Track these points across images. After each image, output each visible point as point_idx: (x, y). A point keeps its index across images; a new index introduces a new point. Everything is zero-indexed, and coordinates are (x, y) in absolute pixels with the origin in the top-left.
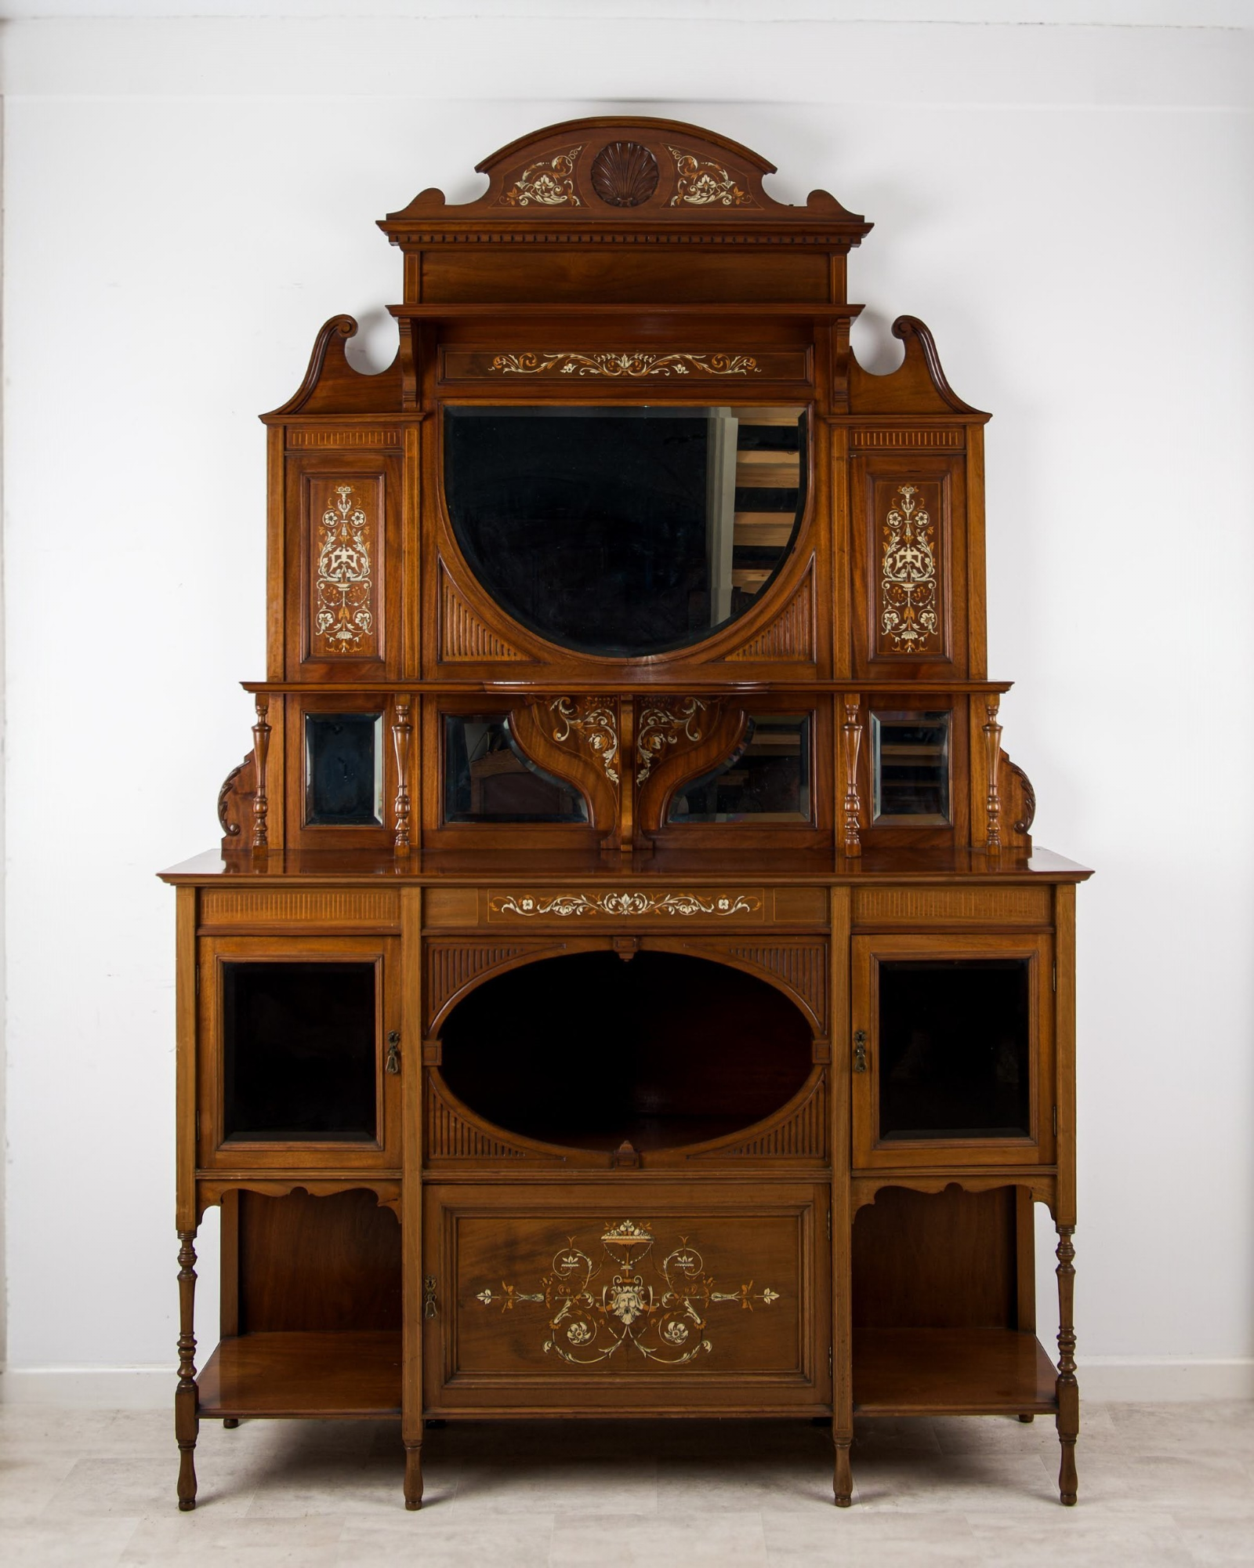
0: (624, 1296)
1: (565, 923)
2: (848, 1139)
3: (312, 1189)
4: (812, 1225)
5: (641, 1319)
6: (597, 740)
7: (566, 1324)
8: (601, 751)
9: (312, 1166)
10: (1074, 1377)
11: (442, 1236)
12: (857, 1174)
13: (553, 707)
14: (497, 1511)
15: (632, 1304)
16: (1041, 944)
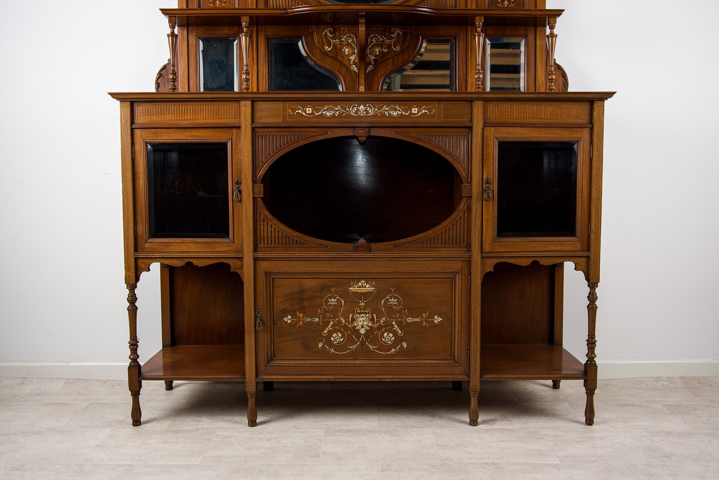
0: (361, 319)
1: (328, 120)
2: (480, 236)
3: (196, 262)
4: (460, 282)
5: (370, 331)
6: (347, 50)
7: (330, 333)
8: (349, 55)
9: (195, 251)
10: (595, 361)
11: (265, 287)
12: (485, 255)
13: (324, 33)
14: (294, 427)
15: (365, 323)
16: (585, 133)
